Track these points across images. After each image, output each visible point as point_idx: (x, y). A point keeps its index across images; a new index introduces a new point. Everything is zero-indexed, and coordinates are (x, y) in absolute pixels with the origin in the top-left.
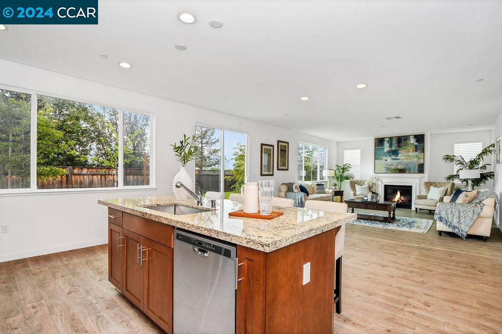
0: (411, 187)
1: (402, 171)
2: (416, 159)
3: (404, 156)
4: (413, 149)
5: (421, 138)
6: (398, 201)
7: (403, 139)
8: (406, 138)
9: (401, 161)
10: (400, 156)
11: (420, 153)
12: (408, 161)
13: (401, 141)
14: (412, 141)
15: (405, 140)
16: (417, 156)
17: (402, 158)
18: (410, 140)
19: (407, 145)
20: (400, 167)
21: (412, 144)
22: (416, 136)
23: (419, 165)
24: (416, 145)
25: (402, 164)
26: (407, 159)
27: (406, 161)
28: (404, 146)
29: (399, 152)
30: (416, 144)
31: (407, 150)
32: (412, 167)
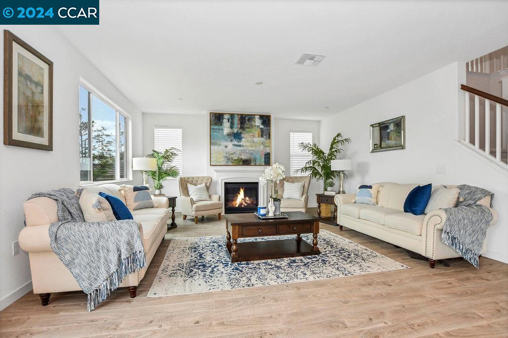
0: (257, 183)
1: (246, 162)
2: (262, 147)
3: (248, 141)
4: (259, 134)
5: (267, 120)
6: (241, 204)
7: (247, 118)
8: (251, 118)
9: (245, 148)
10: (243, 142)
11: (266, 139)
12: (253, 149)
13: (245, 120)
14: (258, 122)
15: (249, 120)
16: (263, 143)
17: (247, 144)
18: (255, 122)
19: (251, 127)
20: (244, 157)
21: (258, 126)
22: (261, 117)
23: (265, 155)
24: (261, 129)
25: (247, 153)
26: (252, 146)
27: (250, 149)
28: (248, 128)
29: (243, 136)
30: (262, 126)
31: (251, 134)
32: (258, 157)
